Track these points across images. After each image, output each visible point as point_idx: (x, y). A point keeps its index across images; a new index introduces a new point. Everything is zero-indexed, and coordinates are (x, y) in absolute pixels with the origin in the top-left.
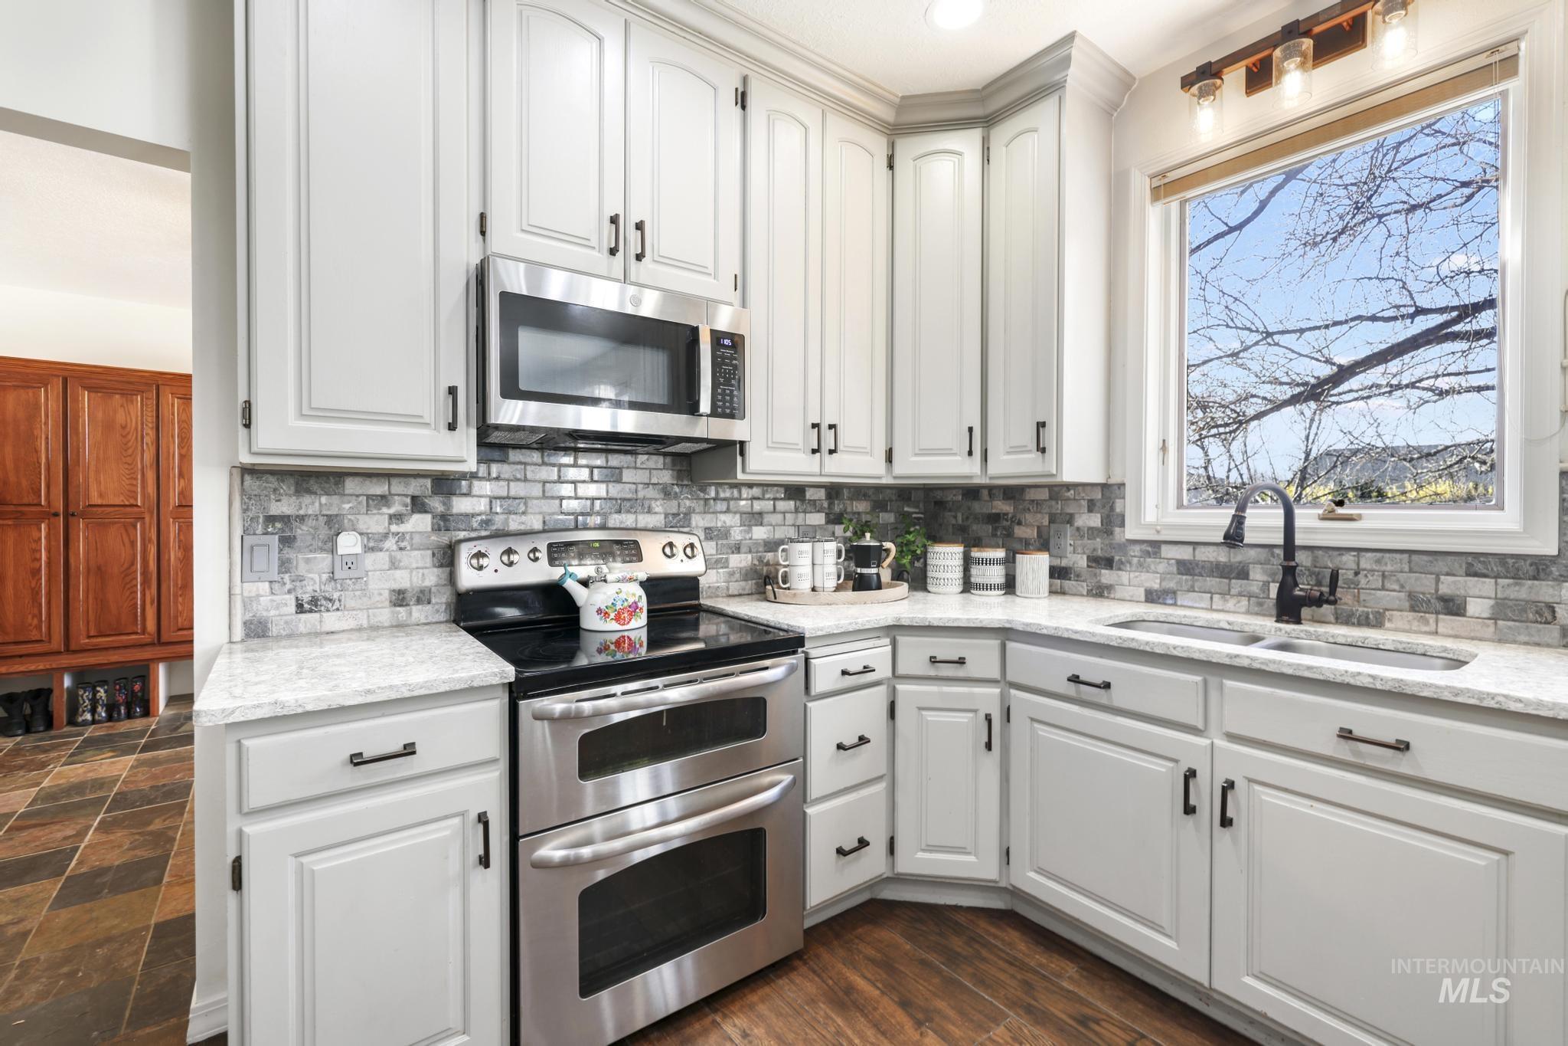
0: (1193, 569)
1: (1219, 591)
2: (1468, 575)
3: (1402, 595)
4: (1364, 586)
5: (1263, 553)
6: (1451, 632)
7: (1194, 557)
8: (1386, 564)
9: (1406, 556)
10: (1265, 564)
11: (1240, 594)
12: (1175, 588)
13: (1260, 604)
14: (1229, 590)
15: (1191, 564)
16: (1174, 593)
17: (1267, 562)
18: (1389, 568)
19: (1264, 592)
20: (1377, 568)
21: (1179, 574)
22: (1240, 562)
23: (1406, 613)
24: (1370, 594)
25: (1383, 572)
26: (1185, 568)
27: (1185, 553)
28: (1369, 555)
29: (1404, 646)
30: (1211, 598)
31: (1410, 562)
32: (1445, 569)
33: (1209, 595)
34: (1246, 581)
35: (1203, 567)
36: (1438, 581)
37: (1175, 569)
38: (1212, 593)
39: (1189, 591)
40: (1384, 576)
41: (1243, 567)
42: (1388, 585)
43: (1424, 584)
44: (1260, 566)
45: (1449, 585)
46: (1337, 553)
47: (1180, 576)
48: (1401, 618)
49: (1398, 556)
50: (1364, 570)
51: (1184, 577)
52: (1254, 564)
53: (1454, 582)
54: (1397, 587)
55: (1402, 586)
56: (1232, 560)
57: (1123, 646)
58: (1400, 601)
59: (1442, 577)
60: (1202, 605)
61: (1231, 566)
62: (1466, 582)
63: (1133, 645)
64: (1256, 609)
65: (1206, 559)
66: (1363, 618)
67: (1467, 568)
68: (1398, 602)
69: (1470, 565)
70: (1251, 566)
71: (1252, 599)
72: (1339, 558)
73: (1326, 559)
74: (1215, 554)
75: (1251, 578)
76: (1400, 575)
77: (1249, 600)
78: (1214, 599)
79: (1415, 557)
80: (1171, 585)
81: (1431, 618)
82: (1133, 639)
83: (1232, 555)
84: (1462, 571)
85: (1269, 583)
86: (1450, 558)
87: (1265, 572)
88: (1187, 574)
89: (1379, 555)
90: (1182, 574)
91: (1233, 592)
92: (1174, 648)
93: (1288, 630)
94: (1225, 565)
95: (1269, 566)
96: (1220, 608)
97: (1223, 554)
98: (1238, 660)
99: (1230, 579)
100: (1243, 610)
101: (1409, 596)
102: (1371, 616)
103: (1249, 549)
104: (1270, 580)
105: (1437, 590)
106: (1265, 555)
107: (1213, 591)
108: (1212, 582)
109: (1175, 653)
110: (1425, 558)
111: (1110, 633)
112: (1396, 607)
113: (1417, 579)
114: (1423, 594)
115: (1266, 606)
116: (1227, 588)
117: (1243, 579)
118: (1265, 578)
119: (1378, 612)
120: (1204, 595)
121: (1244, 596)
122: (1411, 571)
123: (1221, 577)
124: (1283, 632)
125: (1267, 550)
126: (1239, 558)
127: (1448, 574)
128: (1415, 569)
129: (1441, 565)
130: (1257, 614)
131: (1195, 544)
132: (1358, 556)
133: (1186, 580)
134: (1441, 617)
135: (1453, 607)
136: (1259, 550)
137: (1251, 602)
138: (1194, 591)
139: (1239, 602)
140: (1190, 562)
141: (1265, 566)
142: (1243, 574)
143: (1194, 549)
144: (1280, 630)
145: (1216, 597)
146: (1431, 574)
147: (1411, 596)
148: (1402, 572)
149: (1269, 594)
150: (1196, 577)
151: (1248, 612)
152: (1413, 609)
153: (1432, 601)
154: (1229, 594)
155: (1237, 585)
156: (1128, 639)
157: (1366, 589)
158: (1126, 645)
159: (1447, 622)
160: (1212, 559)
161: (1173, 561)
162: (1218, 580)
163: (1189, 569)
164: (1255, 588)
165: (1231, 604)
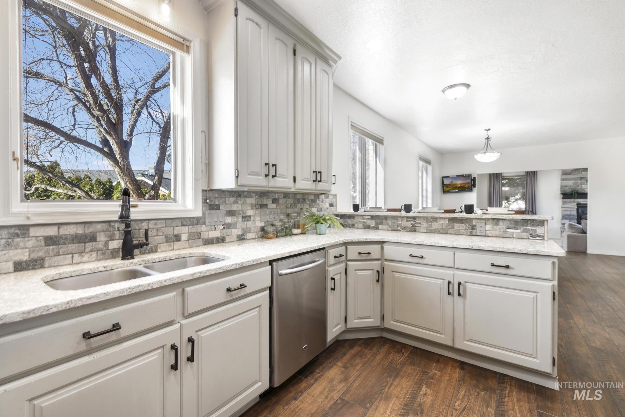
0: (58, 241)
1: (77, 251)
2: (182, 226)
3: (164, 237)
4: (150, 236)
5: (105, 226)
6: (178, 248)
7: (59, 232)
8: (158, 225)
9: (164, 221)
10: (106, 231)
11: (92, 251)
12: (43, 256)
13: (104, 254)
14: (85, 249)
15: (56, 238)
16: (43, 259)
17: (107, 230)
18: (159, 226)
19: (106, 247)
20: (155, 227)
21: (46, 246)
22: (91, 233)
23: (164, 244)
24: (153, 238)
25: (157, 228)
26: (50, 241)
27: (52, 232)
28: (152, 222)
29: (178, 256)
30: (72, 257)
31: (165, 223)
32: (176, 225)
33: (71, 255)
34: (94, 243)
35: (66, 239)
36: (174, 229)
37: (43, 243)
38: (72, 254)
39: (55, 256)
40: (157, 230)
41: (93, 235)
42: (159, 234)
43: (169, 231)
44: (103, 233)
45: (177, 230)
46: (140, 222)
47: (47, 247)
48: (163, 247)
49: (162, 221)
50: (150, 228)
51: (51, 247)
52: (100, 232)
53: (178, 229)
54: (161, 234)
55: (163, 233)
56: (86, 232)
57: (132, 292)
58: (163, 239)
59: (175, 228)
60: (67, 262)
61: (86, 235)
62: (181, 229)
63: (140, 289)
64: (102, 257)
65: (68, 233)
66: (150, 249)
67: (181, 223)
68: (162, 240)
69: (182, 222)
70: (98, 234)
71: (99, 252)
72: (141, 224)
73: (136, 225)
74: (75, 229)
75: (98, 240)
76: (162, 229)
77: (97, 253)
78: (74, 257)
79: (167, 221)
80: (41, 254)
81: (172, 244)
82: (139, 285)
83: (86, 229)
84: (180, 225)
85: (108, 241)
86: (177, 220)
87: (106, 236)
88: (53, 245)
89: (156, 221)
90: (49, 245)
91: (87, 250)
92: (165, 281)
93: (136, 262)
94: (82, 235)
95: (108, 233)
96: (79, 261)
97: (80, 229)
98: (195, 276)
99: (85, 243)
100: (94, 259)
101: (166, 236)
102: (153, 248)
103: (97, 224)
104: (109, 239)
105: (174, 233)
106: (106, 227)
107: (73, 252)
108: (72, 247)
109: (166, 284)
110: (170, 221)
111: (122, 288)
112: (161, 242)
113: (168, 230)
114: (170, 235)
115: (107, 254)
116: (83, 249)
117: (93, 242)
118: (106, 239)
119: (156, 246)
120: (67, 256)
121: (94, 251)
122: (166, 227)
123: (79, 243)
124: (133, 264)
125: (107, 224)
126: (91, 230)
127: (177, 226)
128: (167, 226)
129: (175, 223)
130: (102, 259)
131: (59, 225)
132: (148, 223)
133: (53, 249)
134: (175, 243)
135: (178, 238)
136: (103, 224)
137: (99, 253)
138: (59, 255)
139: (91, 255)
140: (56, 237)
141: (106, 233)
142: (93, 238)
143: (59, 228)
144: (132, 263)
145: (76, 256)
146: (172, 227)
147: (166, 237)
148: (163, 227)
149: (108, 247)
150: (60, 246)
151: (97, 260)
152: (167, 242)
153: (173, 237)
154: (84, 252)
155: (89, 246)
156: (136, 286)
157: (151, 237)
158: (134, 291)
159: (177, 244)
160: (72, 233)
161: (41, 238)
162: (77, 245)
163: (54, 241)
164: (100, 245)
165: (86, 257)
